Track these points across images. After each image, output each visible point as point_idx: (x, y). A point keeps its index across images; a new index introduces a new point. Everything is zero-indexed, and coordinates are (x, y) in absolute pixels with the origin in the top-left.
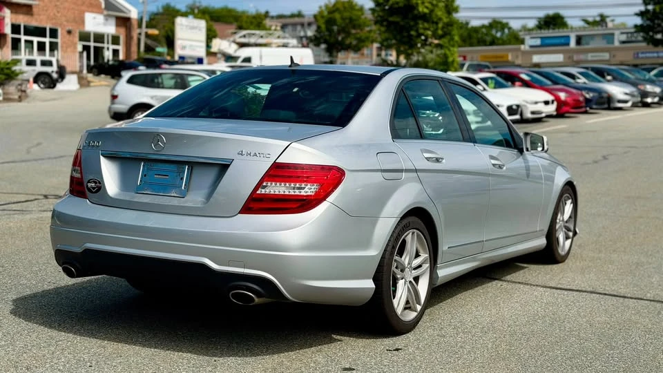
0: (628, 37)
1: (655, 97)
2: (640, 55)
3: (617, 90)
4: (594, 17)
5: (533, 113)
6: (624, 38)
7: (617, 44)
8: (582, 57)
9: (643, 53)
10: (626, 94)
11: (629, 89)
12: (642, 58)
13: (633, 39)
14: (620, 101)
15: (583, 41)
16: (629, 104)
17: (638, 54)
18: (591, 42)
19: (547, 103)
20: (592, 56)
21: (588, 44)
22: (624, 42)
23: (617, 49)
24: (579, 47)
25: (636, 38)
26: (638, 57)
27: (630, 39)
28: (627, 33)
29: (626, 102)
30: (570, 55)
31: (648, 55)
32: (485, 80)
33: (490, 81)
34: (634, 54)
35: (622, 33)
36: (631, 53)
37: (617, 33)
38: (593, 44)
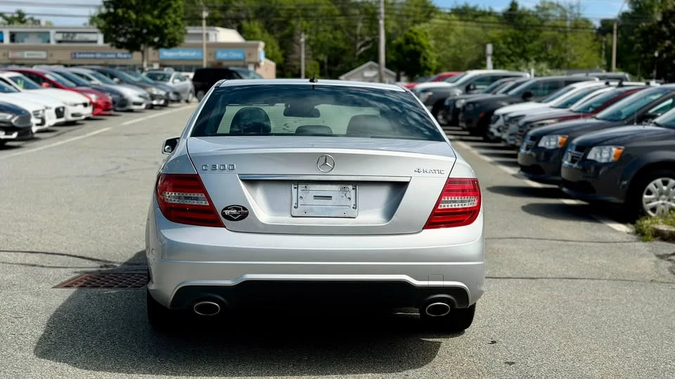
0: (63, 37)
1: (161, 99)
2: (78, 56)
3: (131, 93)
4: (13, 14)
5: (73, 115)
6: (60, 37)
7: (53, 43)
8: (18, 55)
9: (80, 53)
10: (140, 96)
11: (142, 92)
12: (79, 58)
13: (69, 39)
14: (135, 104)
15: (17, 37)
16: (143, 106)
17: (75, 54)
18: (26, 40)
19: (85, 105)
20: (28, 55)
21: (22, 41)
22: (60, 42)
23: (53, 48)
24: (13, 44)
25: (72, 37)
26: (75, 58)
27: (65, 39)
28: (63, 33)
29: (140, 104)
30: (6, 51)
31: (85, 56)
32: (15, 79)
33: (19, 81)
34: (72, 54)
35: (57, 32)
36: (69, 52)
37: (52, 32)
38: (28, 42)
